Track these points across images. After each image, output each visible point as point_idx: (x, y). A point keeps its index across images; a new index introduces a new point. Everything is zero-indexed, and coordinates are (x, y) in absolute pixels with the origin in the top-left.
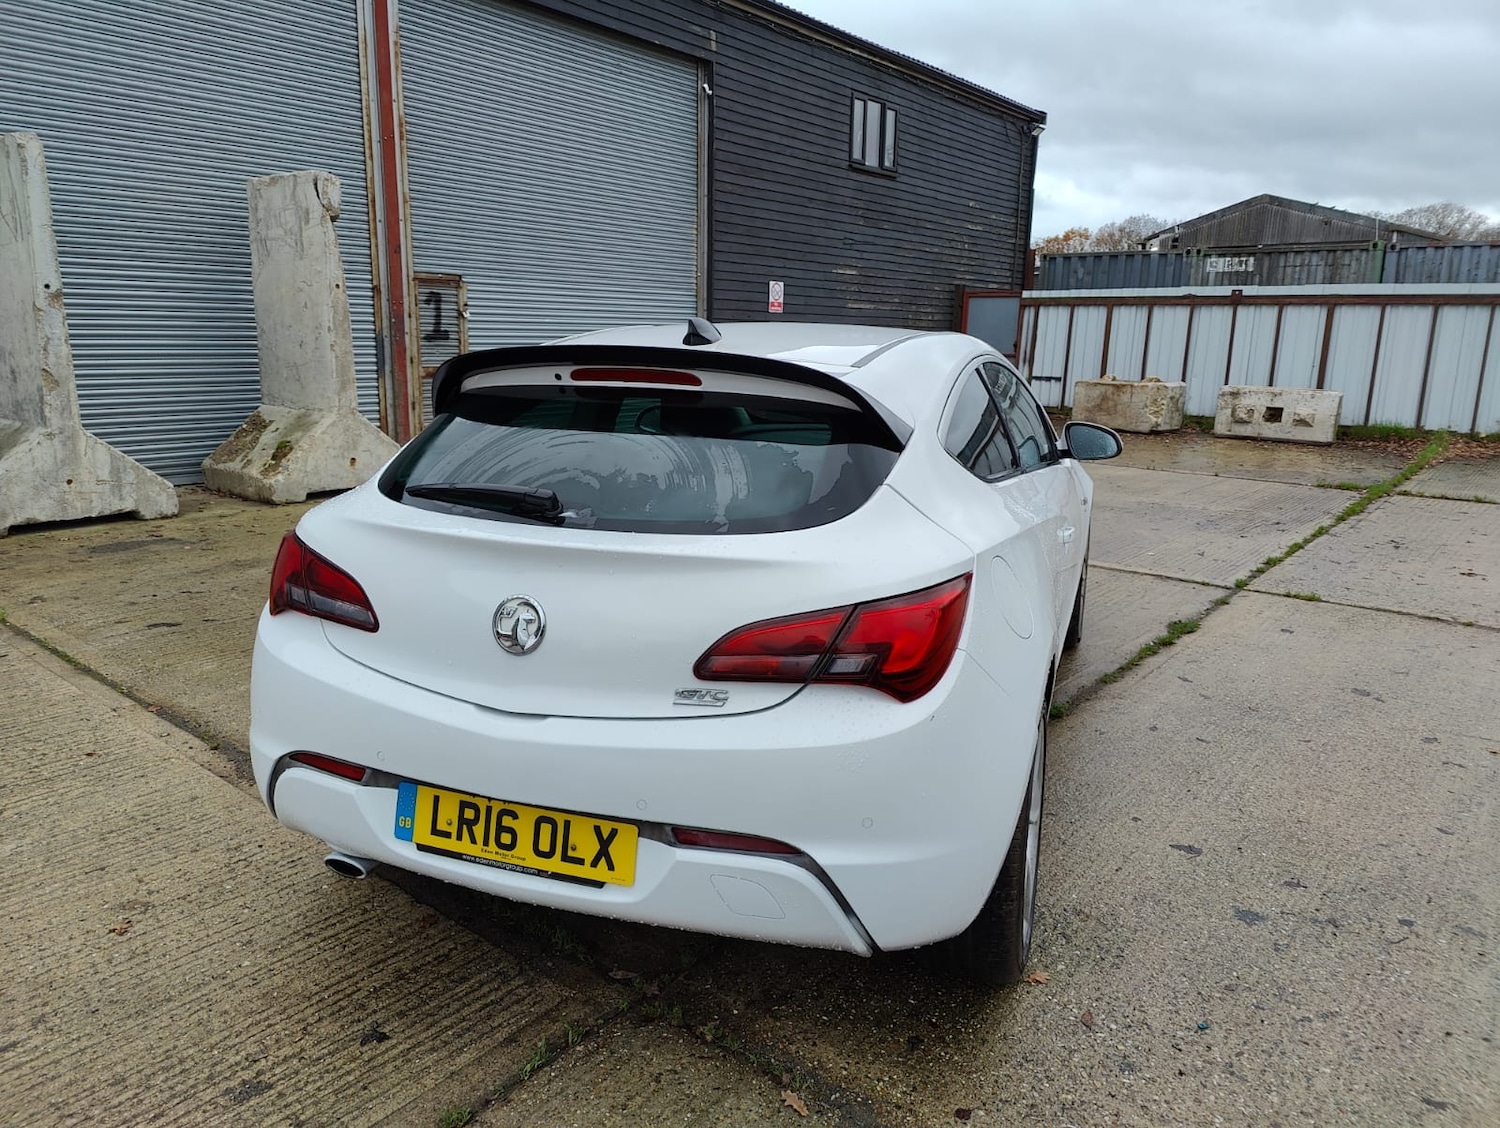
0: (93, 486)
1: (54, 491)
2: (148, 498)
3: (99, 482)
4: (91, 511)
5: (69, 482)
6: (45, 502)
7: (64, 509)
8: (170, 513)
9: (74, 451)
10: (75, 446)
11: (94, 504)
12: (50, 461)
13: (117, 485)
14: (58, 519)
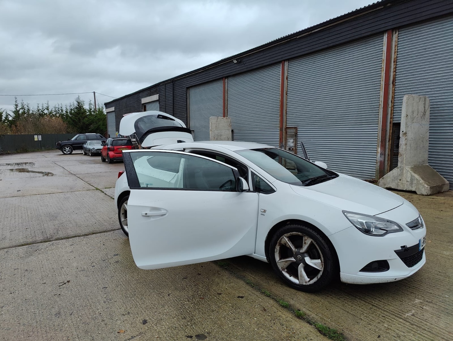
0: (405, 182)
1: (396, 181)
2: (419, 188)
3: (407, 181)
4: (404, 188)
5: (400, 180)
6: (394, 184)
7: (398, 186)
8: (424, 194)
9: (402, 172)
10: (403, 171)
11: (405, 187)
12: (397, 174)
13: (412, 183)
14: (396, 188)
